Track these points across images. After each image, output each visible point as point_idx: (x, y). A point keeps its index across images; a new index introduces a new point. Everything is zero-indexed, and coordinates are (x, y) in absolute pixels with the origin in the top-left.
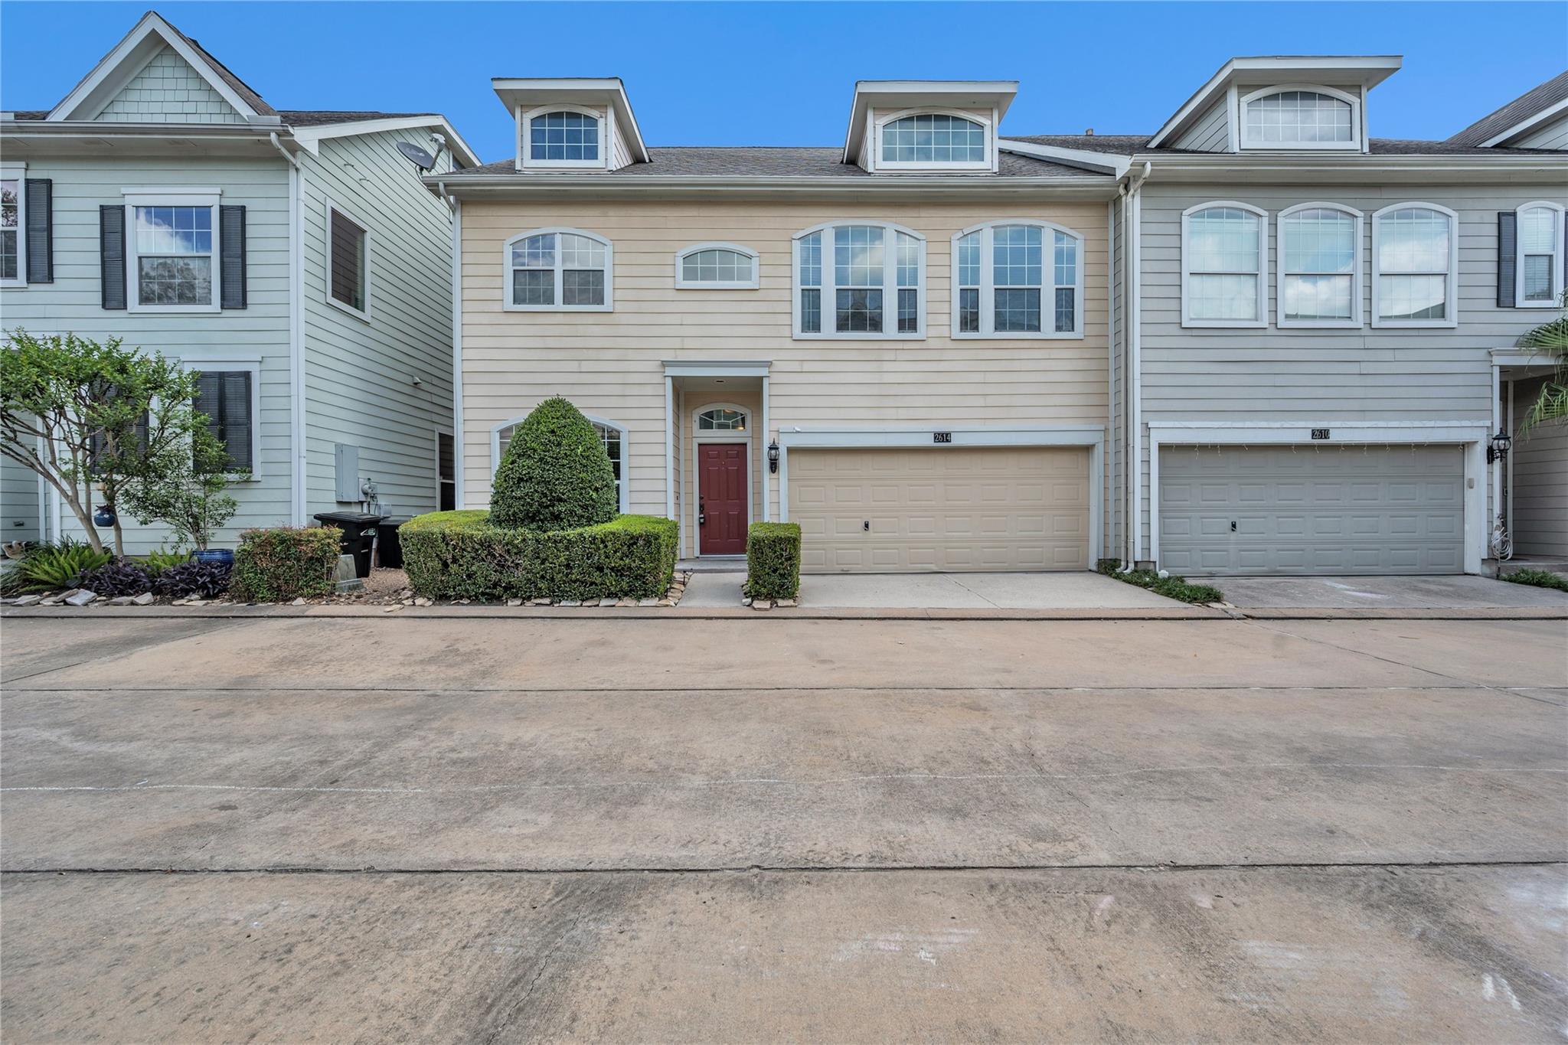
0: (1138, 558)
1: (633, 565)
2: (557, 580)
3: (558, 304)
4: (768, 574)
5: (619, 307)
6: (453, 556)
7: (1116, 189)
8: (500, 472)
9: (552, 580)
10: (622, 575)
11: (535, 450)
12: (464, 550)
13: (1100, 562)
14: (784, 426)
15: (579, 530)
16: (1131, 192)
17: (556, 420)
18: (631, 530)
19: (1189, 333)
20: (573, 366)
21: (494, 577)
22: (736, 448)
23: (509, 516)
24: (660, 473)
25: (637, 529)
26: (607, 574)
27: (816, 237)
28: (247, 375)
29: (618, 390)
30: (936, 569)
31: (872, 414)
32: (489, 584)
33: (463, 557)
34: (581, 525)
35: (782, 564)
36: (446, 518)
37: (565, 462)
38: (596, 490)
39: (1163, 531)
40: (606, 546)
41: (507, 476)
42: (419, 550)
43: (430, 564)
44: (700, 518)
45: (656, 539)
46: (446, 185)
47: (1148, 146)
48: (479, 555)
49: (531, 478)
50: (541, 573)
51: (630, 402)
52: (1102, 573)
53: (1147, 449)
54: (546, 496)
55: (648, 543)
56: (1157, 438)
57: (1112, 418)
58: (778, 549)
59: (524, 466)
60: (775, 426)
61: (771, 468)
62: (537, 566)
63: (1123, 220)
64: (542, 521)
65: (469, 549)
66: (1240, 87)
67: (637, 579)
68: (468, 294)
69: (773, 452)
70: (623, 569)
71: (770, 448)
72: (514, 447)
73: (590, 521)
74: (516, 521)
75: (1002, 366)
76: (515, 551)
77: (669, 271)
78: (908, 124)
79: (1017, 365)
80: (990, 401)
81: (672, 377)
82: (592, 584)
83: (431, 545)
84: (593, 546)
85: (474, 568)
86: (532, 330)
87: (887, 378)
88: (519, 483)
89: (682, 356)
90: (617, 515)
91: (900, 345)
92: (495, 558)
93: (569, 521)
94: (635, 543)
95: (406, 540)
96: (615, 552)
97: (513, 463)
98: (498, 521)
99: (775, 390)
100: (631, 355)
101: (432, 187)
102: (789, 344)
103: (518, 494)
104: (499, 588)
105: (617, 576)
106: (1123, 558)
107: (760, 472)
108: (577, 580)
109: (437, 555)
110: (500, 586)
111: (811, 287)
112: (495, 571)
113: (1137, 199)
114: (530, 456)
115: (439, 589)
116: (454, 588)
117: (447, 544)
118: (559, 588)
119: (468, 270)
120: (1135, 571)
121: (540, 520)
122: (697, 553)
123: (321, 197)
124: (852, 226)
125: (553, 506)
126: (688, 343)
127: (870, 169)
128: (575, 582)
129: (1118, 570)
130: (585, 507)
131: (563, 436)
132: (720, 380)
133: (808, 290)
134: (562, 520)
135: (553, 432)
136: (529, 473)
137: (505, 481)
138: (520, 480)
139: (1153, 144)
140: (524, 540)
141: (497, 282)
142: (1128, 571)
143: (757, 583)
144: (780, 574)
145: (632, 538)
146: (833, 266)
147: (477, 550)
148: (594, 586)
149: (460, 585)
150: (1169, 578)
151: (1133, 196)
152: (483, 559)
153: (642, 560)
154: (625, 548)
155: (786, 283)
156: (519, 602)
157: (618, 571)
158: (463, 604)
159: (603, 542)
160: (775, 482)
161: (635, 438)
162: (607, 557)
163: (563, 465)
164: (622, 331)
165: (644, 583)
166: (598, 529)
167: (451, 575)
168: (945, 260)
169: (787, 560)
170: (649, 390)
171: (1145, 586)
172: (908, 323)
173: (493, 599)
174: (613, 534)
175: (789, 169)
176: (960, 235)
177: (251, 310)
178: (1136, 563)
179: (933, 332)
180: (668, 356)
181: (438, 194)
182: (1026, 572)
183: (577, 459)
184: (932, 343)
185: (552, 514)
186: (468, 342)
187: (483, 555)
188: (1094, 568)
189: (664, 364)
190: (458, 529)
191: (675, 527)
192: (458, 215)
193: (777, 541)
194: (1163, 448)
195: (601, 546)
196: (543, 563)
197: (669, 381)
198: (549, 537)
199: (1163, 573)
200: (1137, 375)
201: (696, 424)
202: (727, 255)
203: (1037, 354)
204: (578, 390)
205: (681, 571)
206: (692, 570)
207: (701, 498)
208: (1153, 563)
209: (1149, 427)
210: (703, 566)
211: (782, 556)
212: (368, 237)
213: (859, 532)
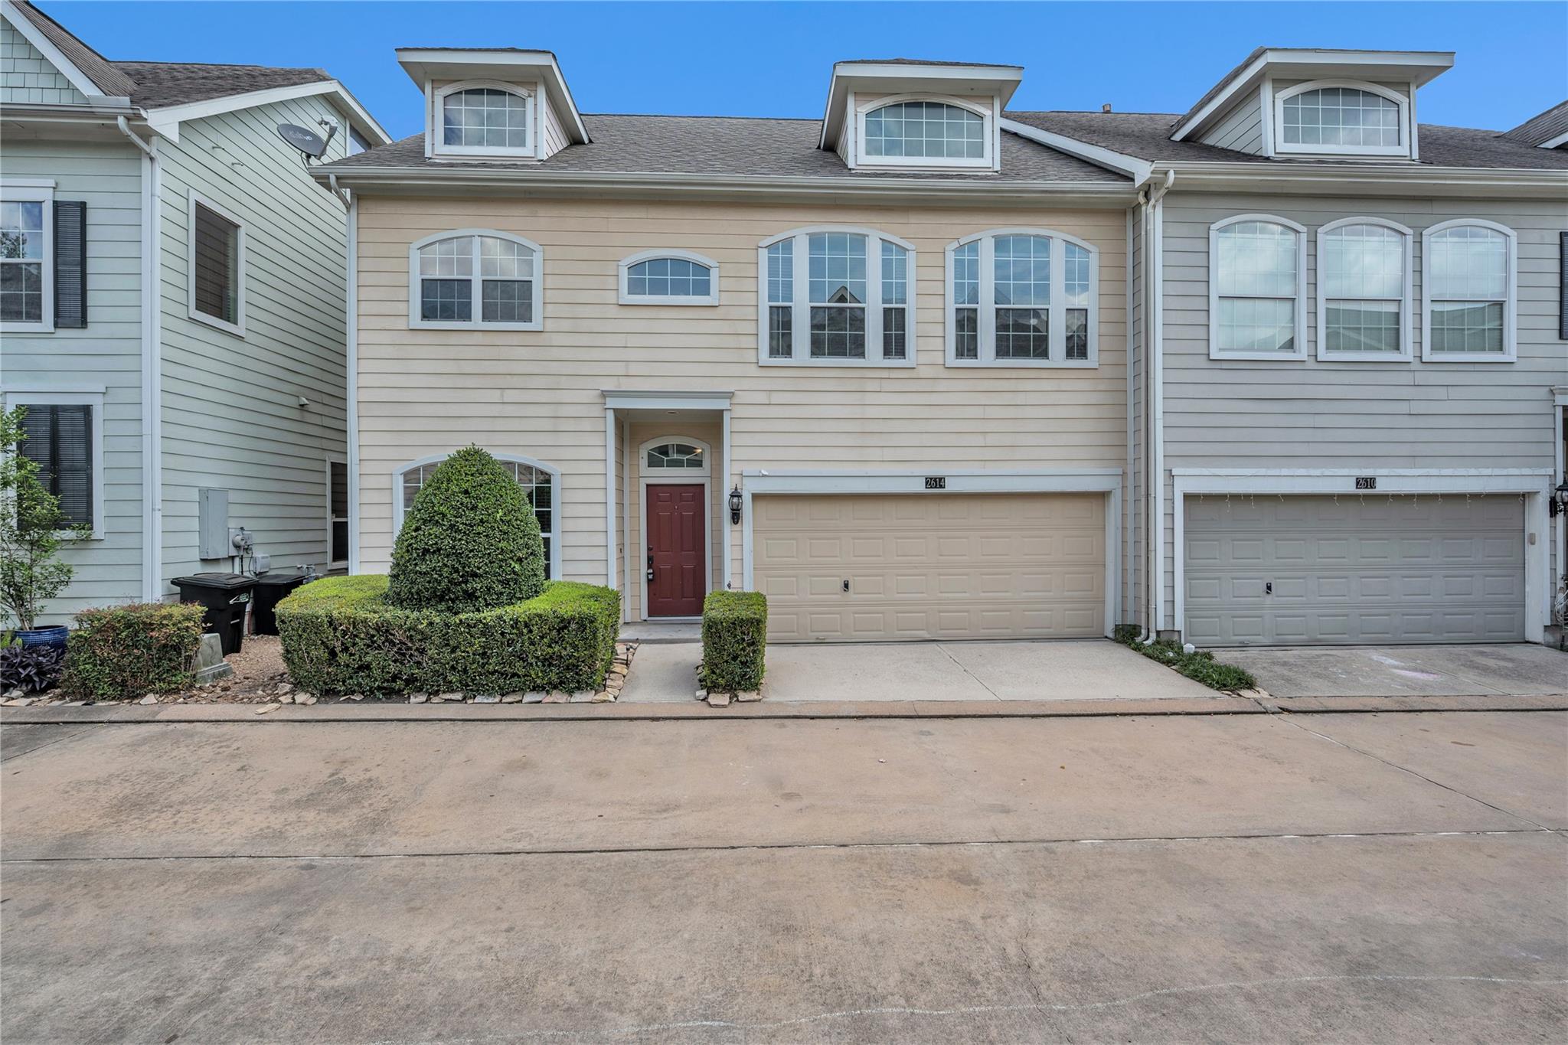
0: (1161, 627)
1: (564, 653)
2: (470, 671)
3: (477, 320)
4: (727, 662)
5: (550, 325)
6: (343, 644)
7: (1135, 196)
8: (400, 540)
9: (465, 671)
10: (550, 665)
11: (444, 515)
12: (356, 636)
13: (1118, 629)
14: (749, 469)
15: (498, 611)
16: (1152, 202)
17: (470, 478)
18: (561, 612)
19: (1218, 365)
20: (495, 396)
21: (393, 668)
22: (692, 490)
23: (412, 594)
24: (599, 525)
25: (567, 610)
26: (531, 664)
27: (787, 244)
28: (87, 410)
29: (547, 425)
30: (928, 636)
31: (853, 455)
32: (387, 677)
33: (354, 644)
34: (500, 604)
35: (743, 649)
36: (335, 593)
37: (481, 529)
38: (520, 560)
39: (1189, 594)
40: (530, 631)
41: (410, 545)
42: (300, 636)
43: (314, 653)
44: (648, 574)
45: (591, 622)
46: (338, 178)
47: (1172, 139)
48: (375, 642)
49: (439, 550)
50: (451, 663)
51: (563, 439)
52: (1119, 642)
53: (1170, 500)
54: (457, 571)
55: (582, 627)
56: (1181, 487)
57: (1130, 461)
58: (738, 632)
59: (430, 534)
60: (737, 468)
61: (733, 518)
62: (447, 655)
63: (1143, 233)
64: (453, 601)
65: (362, 636)
66: (1274, 81)
67: (568, 669)
68: (365, 308)
69: (735, 500)
70: (551, 657)
71: (732, 496)
72: (419, 510)
73: (512, 600)
74: (420, 601)
75: (1007, 398)
76: (420, 637)
77: (611, 282)
78: (897, 110)
79: (1020, 399)
80: (991, 440)
81: (614, 409)
82: (514, 675)
83: (314, 630)
84: (515, 631)
85: (369, 658)
86: (441, 352)
87: (871, 412)
88: (423, 554)
89: (627, 385)
90: (546, 583)
91: (885, 374)
92: (394, 645)
93: (485, 600)
94: (565, 627)
95: (283, 622)
96: (542, 638)
97: (417, 529)
98: (398, 600)
99: (739, 426)
100: (564, 382)
101: (322, 180)
102: (753, 370)
103: (423, 568)
104: (399, 682)
105: (544, 666)
106: (1143, 625)
107: (720, 518)
108: (496, 671)
109: (323, 643)
110: (401, 679)
111: (780, 304)
112: (395, 661)
113: (1159, 210)
114: (437, 522)
115: (325, 683)
116: (344, 682)
117: (335, 629)
118: (473, 680)
119: (366, 278)
120: (1158, 642)
121: (450, 599)
122: (644, 615)
123: (182, 190)
124: (829, 233)
125: (466, 582)
126: (634, 369)
127: (851, 164)
128: (492, 673)
129: (1138, 640)
130: (505, 583)
131: (478, 498)
132: (672, 412)
133: (778, 308)
134: (477, 598)
135: (466, 492)
136: (436, 543)
137: (408, 551)
138: (426, 551)
139: (1178, 137)
140: (431, 624)
141: (402, 294)
142: (1149, 642)
143: (714, 672)
144: (742, 663)
145: (562, 621)
146: (807, 280)
147: (373, 636)
148: (516, 679)
149: (351, 678)
150: (1196, 654)
151: (1154, 207)
152: (379, 646)
153: (575, 647)
154: (554, 632)
155: (750, 298)
156: (423, 698)
157: (545, 659)
158: (355, 701)
159: (526, 625)
160: (737, 535)
161: (570, 482)
162: (532, 643)
163: (479, 534)
164: (555, 353)
165: (577, 673)
166: (521, 609)
167: (340, 665)
168: (937, 274)
169: (749, 645)
170: (586, 425)
171: (1168, 663)
172: (895, 345)
173: (391, 692)
174: (540, 616)
175: (756, 159)
176: (956, 245)
177: (92, 330)
178: (1158, 633)
179: (924, 358)
180: (609, 385)
181: (329, 188)
182: (1033, 640)
183: (496, 525)
184: (924, 372)
185: (465, 592)
186: (365, 366)
187: (380, 642)
188: (1111, 635)
189: (604, 394)
190: (349, 611)
191: (617, 597)
192: (354, 212)
193: (737, 624)
194: (1188, 498)
195: (525, 631)
196: (453, 651)
197: (611, 414)
198: (461, 620)
199: (1189, 648)
200: (1159, 414)
201: (644, 462)
202: (680, 264)
203: (1045, 385)
204: (499, 425)
205: (624, 642)
206: (637, 641)
207: (649, 549)
208: (1177, 633)
209: (1173, 474)
210: (651, 635)
211: (743, 640)
212: (242, 233)
213: (836, 594)
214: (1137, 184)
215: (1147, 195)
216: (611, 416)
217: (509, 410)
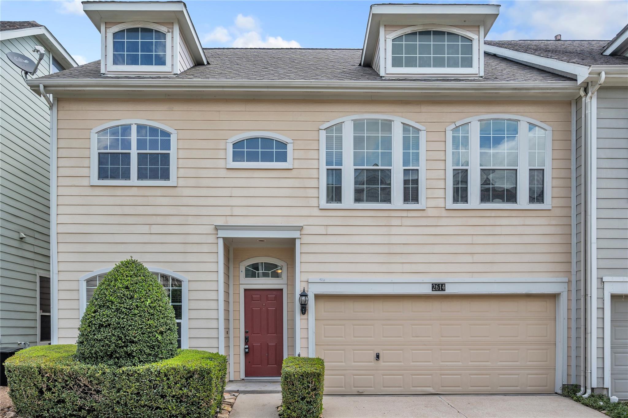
0: (594, 385)
1: (190, 394)
2: (129, 405)
3: (134, 180)
4: (297, 401)
5: (181, 182)
6: (47, 386)
7: (577, 91)
8: (84, 319)
9: (126, 404)
10: (181, 401)
11: (113, 302)
12: (56, 381)
13: (564, 387)
14: (313, 278)
15: (147, 366)
16: (590, 94)
17: (129, 278)
18: (188, 366)
20: (145, 229)
21: (80, 402)
22: (274, 293)
23: (92, 354)
24: (213, 314)
25: (193, 365)
26: (169, 401)
27: (339, 127)
29: (180, 248)
30: (434, 392)
31: (383, 268)
32: (76, 408)
33: (55, 386)
34: (148, 361)
35: (308, 393)
36: (42, 354)
37: (136, 312)
38: (161, 333)
39: (614, 363)
40: (168, 379)
41: (91, 322)
42: (21, 380)
43: (29, 391)
44: (245, 348)
45: (208, 373)
46: (45, 87)
47: (603, 54)
48: (68, 385)
49: (109, 325)
50: (117, 399)
51: (190, 257)
52: (565, 396)
53: (601, 299)
54: (121, 339)
55: (202, 377)
56: (610, 289)
57: (573, 271)
58: (305, 382)
59: (104, 315)
60: (305, 277)
61: (302, 310)
62: (114, 394)
63: (583, 116)
64: (118, 359)
65: (60, 380)
67: (193, 404)
68: (62, 172)
69: (303, 298)
70: (182, 396)
71: (301, 295)
72: (97, 299)
73: (156, 358)
74: (97, 358)
75: (488, 230)
76: (97, 382)
77: (221, 154)
78: (412, 37)
79: (498, 230)
80: (477, 258)
81: (223, 238)
82: (157, 408)
83: (29, 376)
84: (158, 379)
85: (64, 395)
86: (111, 201)
87: (394, 240)
88: (99, 328)
89: (232, 222)
90: (179, 350)
92: (80, 387)
93: (139, 358)
94: (191, 377)
95: (9, 371)
96: (176, 383)
97: (95, 312)
98: (83, 357)
99: (305, 249)
100: (191, 220)
101: (35, 88)
102: (316, 212)
103: (99, 337)
104: (83, 411)
105: (177, 402)
106: (582, 384)
107: (293, 311)
108: (146, 405)
109: (35, 385)
110: (84, 409)
111: (334, 167)
112: (81, 398)
113: (594, 100)
114: (108, 307)
115: (36, 411)
116: (48, 411)
117: (43, 376)
118: (131, 411)
119: (62, 153)
120: (592, 396)
121: (116, 357)
122: (243, 376)
124: (367, 119)
125: (127, 346)
126: (237, 211)
127: (382, 73)
128: (144, 407)
129: (579, 394)
130: (152, 347)
131: (135, 291)
132: (262, 240)
133: (332, 170)
134: (134, 357)
135: (127, 288)
136: (107, 321)
137: (89, 326)
138: (101, 326)
139: (607, 52)
140: (104, 373)
141: (86, 163)
142: (586, 396)
143: (289, 408)
144: (307, 402)
145: (189, 373)
146: (352, 151)
147: (67, 381)
148: (158, 410)
149: (53, 408)
150: (619, 403)
151: (591, 98)
152: (70, 387)
153: (197, 390)
154: (184, 380)
155: (314, 164)
157: (178, 398)
159: (166, 376)
160: (305, 321)
161: (194, 286)
162: (169, 387)
163: (135, 315)
164: (186, 201)
165: (198, 408)
166: (162, 365)
167: (45, 400)
168: (441, 146)
169: (312, 390)
170: (205, 248)
171: (600, 409)
172: (412, 195)
174: (174, 369)
175: (318, 72)
176: (453, 126)
178: (593, 389)
179: (432, 203)
181: (39, 93)
182: (505, 394)
183: (146, 309)
184: (430, 212)
185: (126, 353)
186: (62, 210)
187: (71, 385)
188: (560, 392)
189: (217, 228)
190: (51, 364)
191: (224, 361)
192: (55, 110)
193: (304, 376)
195: (165, 379)
196: (118, 391)
197: (221, 242)
198: (123, 371)
199: (614, 399)
201: (243, 274)
202: (267, 141)
203: (514, 220)
204: (149, 248)
205: (230, 392)
206: (238, 391)
207: (246, 332)
208: (606, 389)
209: (603, 281)
210: (247, 388)
211: (309, 387)
213: (372, 362)
214: (579, 82)
215: (586, 90)
217: (155, 239)
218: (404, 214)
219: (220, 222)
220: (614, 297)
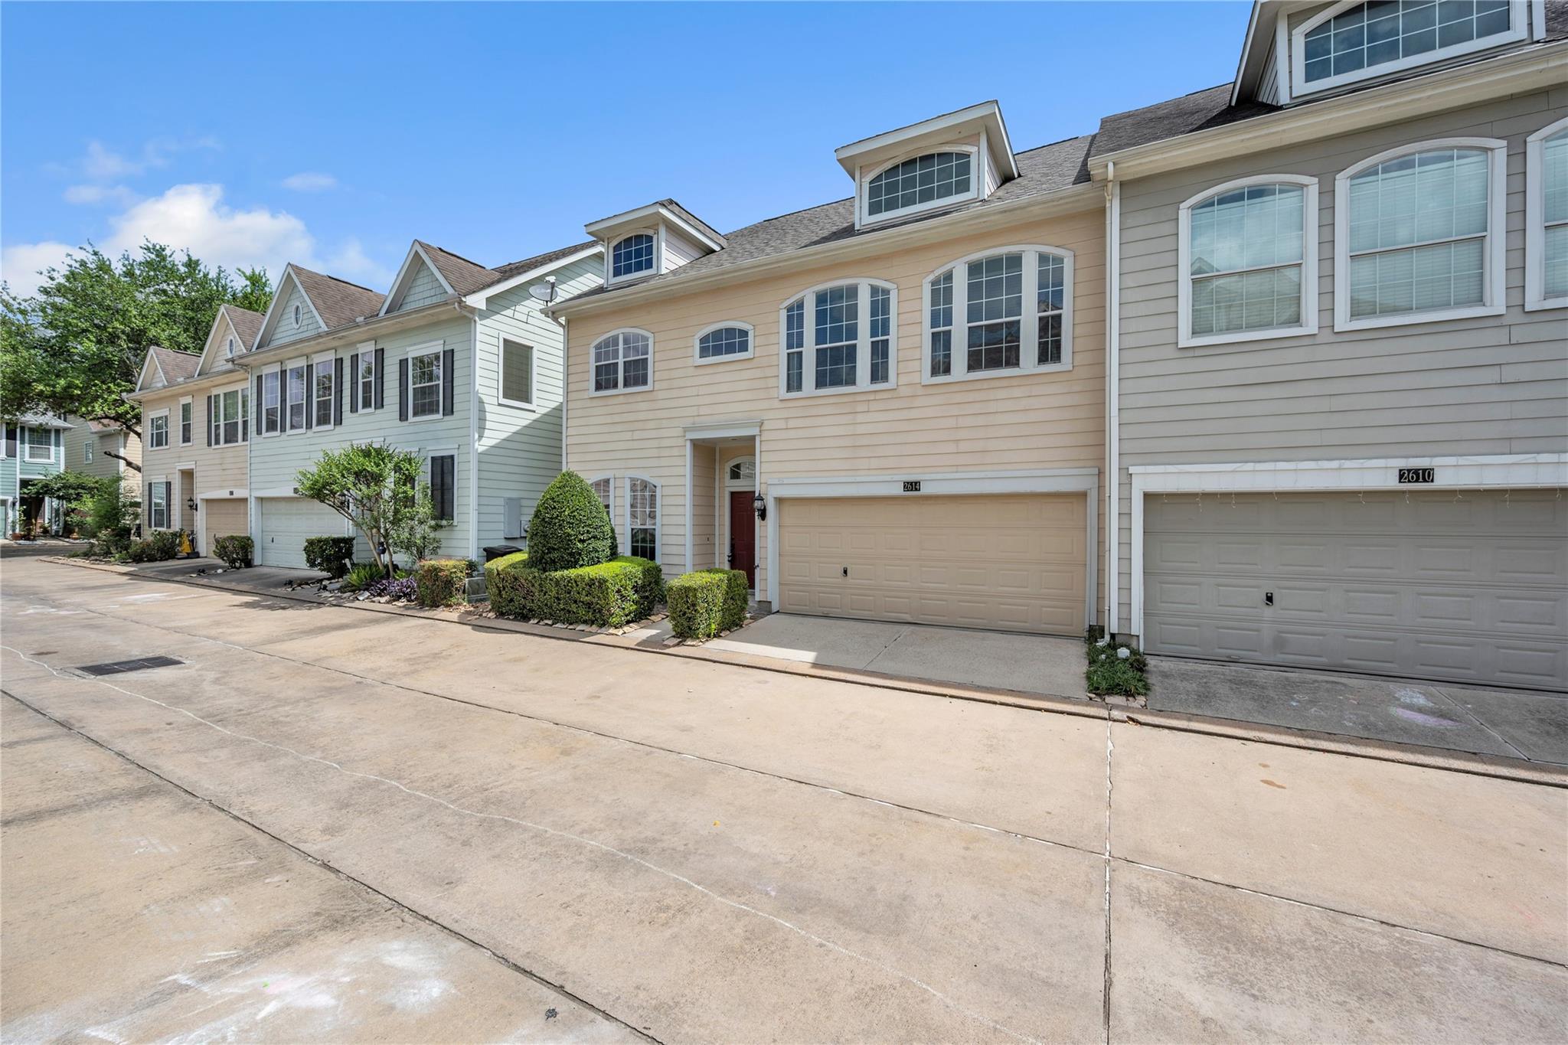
0: (1114, 629)
1: (594, 601)
2: (553, 608)
3: (620, 388)
5: (657, 386)
6: (503, 585)
9: (551, 607)
10: (589, 607)
12: (507, 581)
13: (1090, 629)
14: (772, 479)
17: (558, 489)
19: (1191, 353)
20: (628, 435)
21: (523, 602)
24: (682, 520)
27: (800, 304)
28: (452, 457)
29: (655, 453)
32: (521, 607)
35: (688, 608)
37: (556, 521)
38: (581, 541)
40: (577, 585)
44: (729, 556)
47: (1232, 104)
48: (515, 586)
49: (537, 533)
51: (664, 462)
52: (1088, 642)
53: (1126, 499)
55: (601, 585)
56: (1140, 486)
60: (764, 478)
65: (509, 582)
67: (597, 611)
68: (571, 387)
71: (757, 500)
73: (574, 564)
76: (530, 584)
77: (690, 352)
78: (894, 172)
80: (963, 447)
81: (689, 440)
82: (572, 612)
85: (513, 595)
86: (604, 410)
87: (861, 429)
89: (698, 422)
92: (525, 589)
94: (594, 585)
99: (766, 447)
100: (664, 423)
102: (776, 404)
104: (525, 610)
105: (586, 608)
108: (564, 609)
110: (526, 608)
111: (795, 350)
112: (523, 598)
113: (1116, 204)
115: (499, 608)
119: (571, 370)
120: (1109, 645)
121: (544, 563)
123: (495, 333)
124: (830, 288)
125: (550, 553)
126: (703, 410)
127: (857, 226)
130: (572, 554)
131: (558, 502)
133: (793, 353)
134: (556, 563)
136: (537, 529)
138: (533, 534)
139: (1234, 102)
141: (586, 376)
142: (1102, 644)
144: (688, 617)
145: (591, 580)
146: (814, 328)
147: (513, 582)
148: (573, 614)
152: (517, 589)
153: (599, 597)
155: (774, 350)
156: (536, 621)
157: (586, 604)
158: (510, 619)
159: (575, 581)
160: (764, 528)
162: (578, 594)
163: (555, 524)
164: (660, 405)
165: (602, 615)
168: (916, 305)
172: (881, 371)
173: (524, 617)
176: (931, 277)
177: (460, 414)
178: (1113, 636)
179: (903, 380)
183: (565, 518)
184: (903, 391)
185: (550, 559)
186: (570, 423)
187: (517, 586)
188: (1086, 635)
189: (684, 429)
192: (567, 330)
194: (1145, 497)
195: (575, 585)
196: (545, 594)
199: (1123, 652)
201: (728, 475)
202: (730, 332)
203: (1017, 392)
204: (632, 454)
207: (732, 539)
208: (1135, 638)
209: (1130, 472)
212: (535, 350)
213: (838, 578)
216: (688, 444)
217: (636, 445)
218: (872, 397)
219: (688, 423)
220: (1148, 497)
